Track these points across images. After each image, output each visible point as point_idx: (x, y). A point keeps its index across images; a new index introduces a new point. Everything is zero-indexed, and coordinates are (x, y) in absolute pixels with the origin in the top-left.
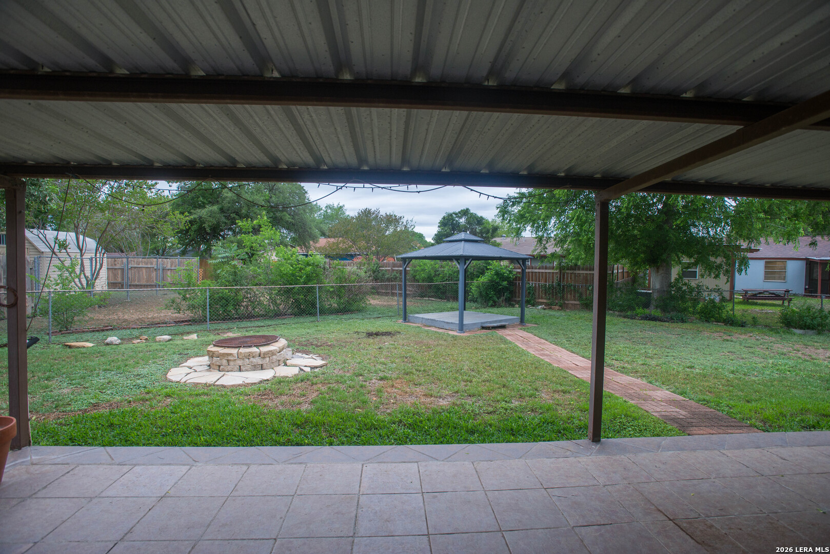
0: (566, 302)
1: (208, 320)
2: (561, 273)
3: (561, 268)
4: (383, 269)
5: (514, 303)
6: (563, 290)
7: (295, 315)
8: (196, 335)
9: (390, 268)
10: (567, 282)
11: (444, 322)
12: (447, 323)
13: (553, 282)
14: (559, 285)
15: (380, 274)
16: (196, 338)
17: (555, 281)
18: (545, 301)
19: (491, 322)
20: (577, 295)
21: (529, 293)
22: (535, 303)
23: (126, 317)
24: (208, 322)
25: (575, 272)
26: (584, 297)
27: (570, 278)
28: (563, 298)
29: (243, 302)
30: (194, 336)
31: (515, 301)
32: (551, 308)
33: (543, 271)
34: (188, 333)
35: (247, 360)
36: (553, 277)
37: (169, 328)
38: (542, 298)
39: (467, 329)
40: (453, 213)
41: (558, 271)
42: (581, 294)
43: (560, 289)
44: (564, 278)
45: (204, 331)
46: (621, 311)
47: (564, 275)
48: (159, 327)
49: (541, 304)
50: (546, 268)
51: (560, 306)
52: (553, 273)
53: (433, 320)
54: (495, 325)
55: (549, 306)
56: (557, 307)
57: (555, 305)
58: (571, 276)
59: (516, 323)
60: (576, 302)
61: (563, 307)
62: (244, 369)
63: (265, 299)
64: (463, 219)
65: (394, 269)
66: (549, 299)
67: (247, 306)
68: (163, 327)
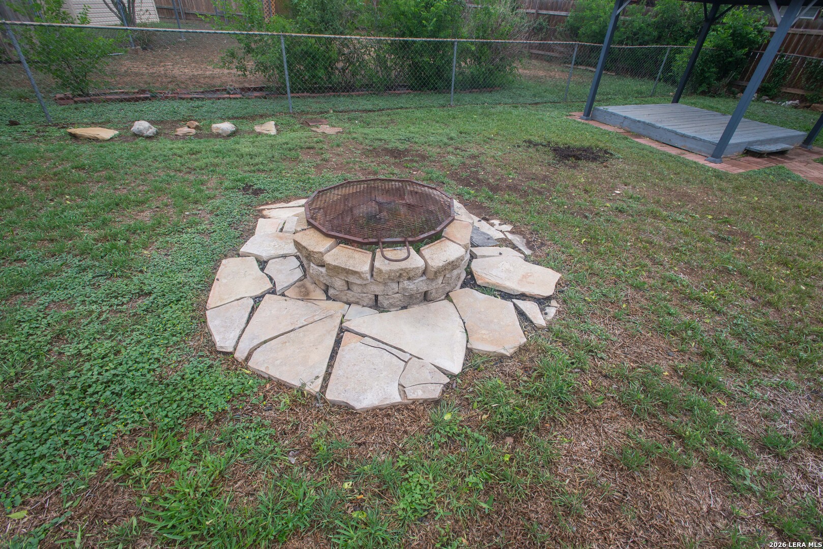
1: (289, 91)
7: (412, 88)
8: (273, 123)
11: (676, 133)
12: (683, 136)
16: (273, 131)
18: (800, 92)
19: (762, 142)
22: (779, 93)
23: (176, 72)
24: (289, 95)
29: (338, 61)
30: (270, 127)
31: (738, 87)
34: (261, 116)
35: (395, 286)
37: (233, 102)
38: (796, 86)
45: (285, 113)
48: (219, 99)
49: (792, 97)
53: (648, 124)
54: (773, 148)
62: (386, 303)
63: (370, 57)
66: (813, 90)
67: (344, 70)
68: (224, 99)
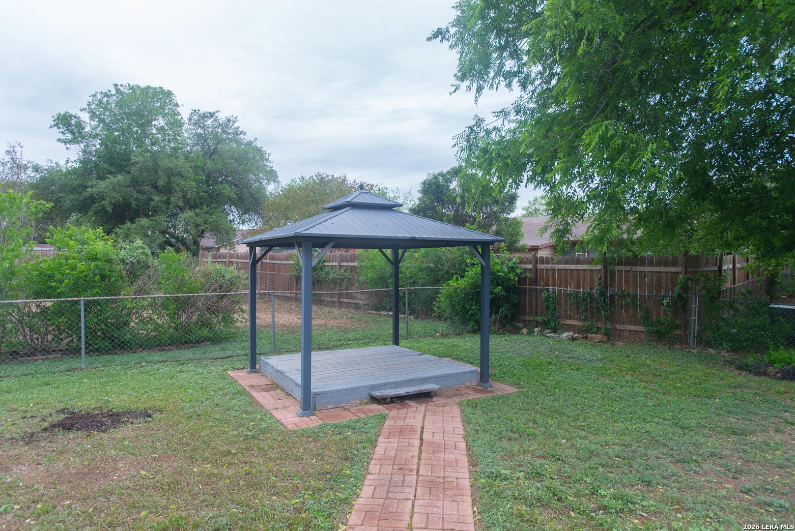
0: (618, 327)
2: (606, 270)
3: (606, 262)
4: (329, 264)
5: (521, 325)
6: (612, 302)
9: (336, 264)
10: (620, 287)
13: (591, 289)
14: (603, 294)
15: (323, 273)
17: (596, 287)
18: (576, 323)
20: (640, 313)
21: (548, 307)
22: (558, 326)
25: (635, 268)
26: (654, 319)
27: (626, 281)
28: (611, 318)
31: (524, 322)
32: (586, 338)
33: (573, 267)
36: (592, 277)
38: (571, 318)
39: (328, 403)
40: (439, 174)
41: (599, 267)
42: (648, 312)
43: (605, 301)
44: (612, 280)
46: (734, 350)
47: (613, 275)
49: (570, 328)
50: (578, 262)
51: (606, 334)
52: (592, 271)
54: (402, 391)
55: (584, 333)
56: (599, 337)
57: (596, 333)
58: (627, 276)
59: (467, 384)
60: (637, 328)
61: (611, 336)
64: (454, 183)
65: (342, 264)
66: (585, 320)
